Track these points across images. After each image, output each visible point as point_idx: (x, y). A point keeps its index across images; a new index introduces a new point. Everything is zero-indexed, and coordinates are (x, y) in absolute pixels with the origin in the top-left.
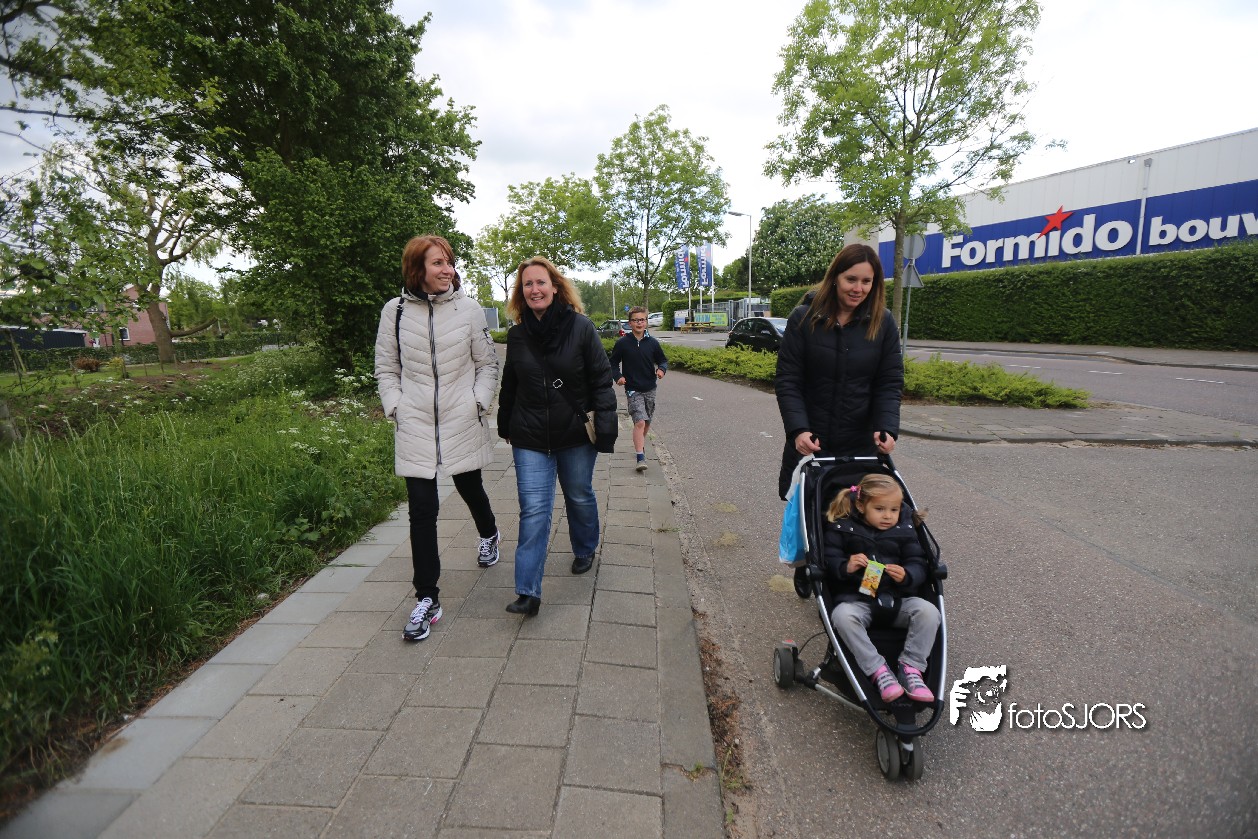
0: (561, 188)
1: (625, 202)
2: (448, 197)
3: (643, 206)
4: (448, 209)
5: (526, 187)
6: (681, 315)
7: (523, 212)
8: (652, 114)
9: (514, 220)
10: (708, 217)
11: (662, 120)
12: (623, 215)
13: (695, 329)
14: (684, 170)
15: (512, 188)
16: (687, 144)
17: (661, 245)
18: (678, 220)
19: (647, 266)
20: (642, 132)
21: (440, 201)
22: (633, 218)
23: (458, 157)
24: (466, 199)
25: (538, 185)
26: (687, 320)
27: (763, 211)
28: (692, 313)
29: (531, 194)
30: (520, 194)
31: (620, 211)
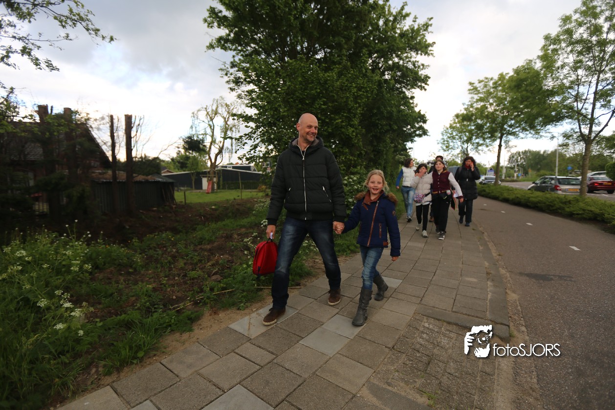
0: (509, 77)
1: (571, 71)
3: (592, 73)
4: (413, 98)
5: (482, 81)
7: (479, 100)
9: (472, 106)
12: (568, 84)
15: (471, 84)
19: (591, 128)
22: (580, 85)
25: (492, 79)
29: (485, 86)
30: (477, 86)
31: (565, 81)
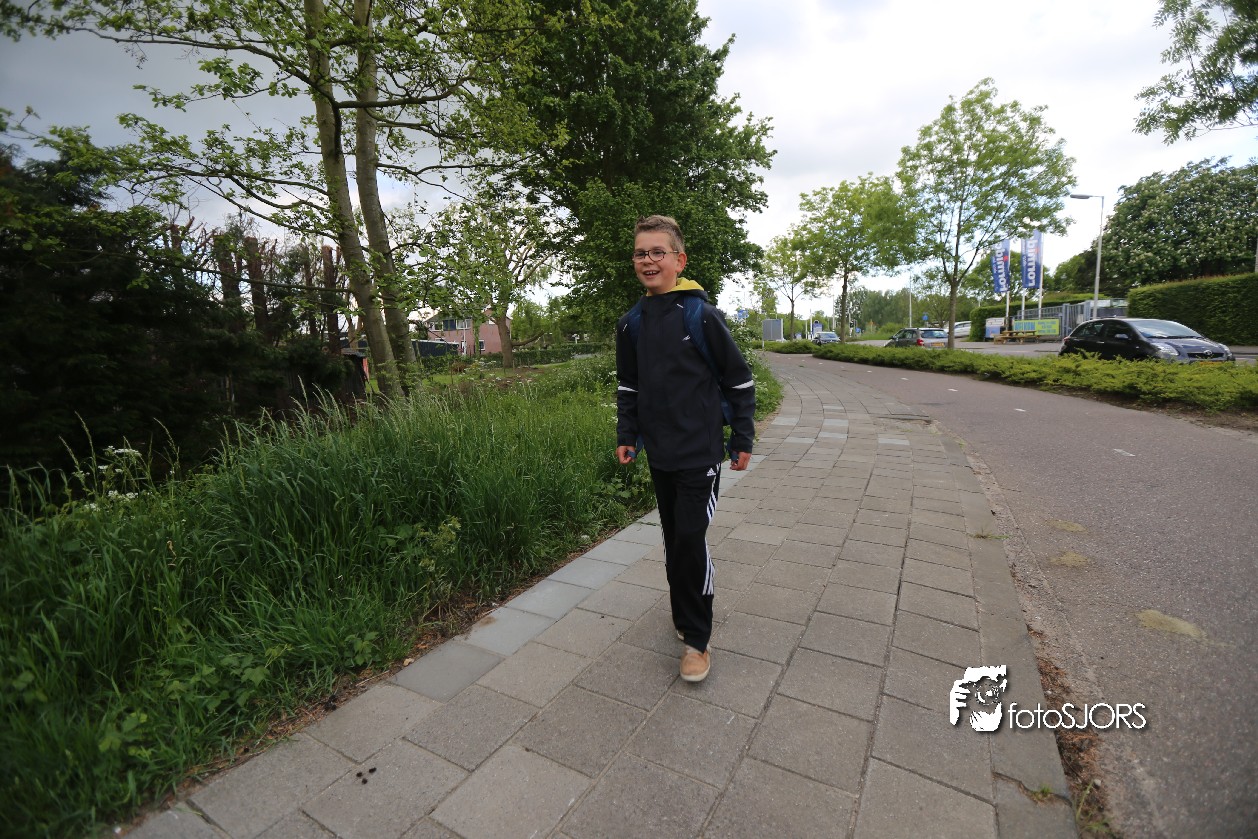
0: (856, 190)
1: (932, 195)
2: (742, 208)
3: (954, 199)
4: (741, 221)
5: (819, 193)
6: (994, 324)
7: (815, 219)
8: (971, 92)
9: (804, 228)
10: (1042, 201)
11: (986, 95)
12: (929, 211)
13: (1013, 339)
14: (1012, 150)
15: (803, 196)
16: (1017, 118)
17: (976, 240)
18: (1000, 208)
19: (956, 266)
20: (958, 115)
21: (733, 214)
22: (942, 213)
23: (753, 168)
24: (759, 209)
25: (831, 190)
26: (1002, 329)
27: (1122, 191)
28: (1010, 322)
29: (823, 200)
30: (812, 201)
31: (926, 206)
